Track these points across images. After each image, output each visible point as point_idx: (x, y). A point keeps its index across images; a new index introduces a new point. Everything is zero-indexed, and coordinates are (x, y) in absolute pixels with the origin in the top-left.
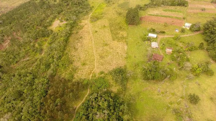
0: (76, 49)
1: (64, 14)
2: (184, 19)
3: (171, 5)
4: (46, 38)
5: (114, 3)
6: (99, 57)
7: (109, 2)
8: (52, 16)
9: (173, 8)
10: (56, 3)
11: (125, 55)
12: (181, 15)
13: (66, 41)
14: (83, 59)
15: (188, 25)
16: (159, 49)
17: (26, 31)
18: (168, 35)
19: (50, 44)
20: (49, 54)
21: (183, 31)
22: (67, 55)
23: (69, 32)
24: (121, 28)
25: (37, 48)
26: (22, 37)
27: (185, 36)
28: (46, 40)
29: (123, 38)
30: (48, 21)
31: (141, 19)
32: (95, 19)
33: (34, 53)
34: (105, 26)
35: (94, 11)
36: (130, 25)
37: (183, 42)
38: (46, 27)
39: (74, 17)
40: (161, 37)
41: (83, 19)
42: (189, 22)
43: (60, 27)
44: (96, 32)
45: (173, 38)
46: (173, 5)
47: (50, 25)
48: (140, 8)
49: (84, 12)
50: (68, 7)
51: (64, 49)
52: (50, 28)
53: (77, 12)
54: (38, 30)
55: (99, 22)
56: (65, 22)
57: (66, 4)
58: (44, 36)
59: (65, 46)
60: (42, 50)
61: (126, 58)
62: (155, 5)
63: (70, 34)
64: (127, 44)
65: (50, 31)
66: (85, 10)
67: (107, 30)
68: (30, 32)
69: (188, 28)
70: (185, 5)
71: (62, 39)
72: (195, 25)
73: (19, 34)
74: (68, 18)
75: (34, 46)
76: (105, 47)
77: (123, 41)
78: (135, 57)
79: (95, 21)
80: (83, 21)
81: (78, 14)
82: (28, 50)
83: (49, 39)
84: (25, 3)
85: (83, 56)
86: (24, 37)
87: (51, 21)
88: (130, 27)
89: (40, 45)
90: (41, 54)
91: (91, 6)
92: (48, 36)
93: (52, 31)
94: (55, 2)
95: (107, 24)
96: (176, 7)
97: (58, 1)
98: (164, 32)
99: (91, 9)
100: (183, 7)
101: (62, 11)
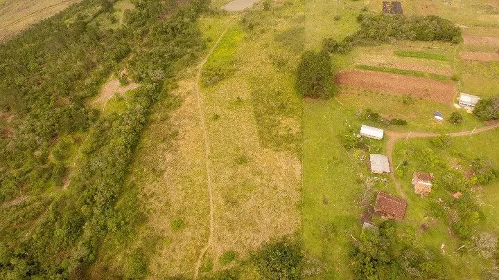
0: (159, 173)
1: (132, 64)
2: (454, 79)
3: (417, 39)
4: (78, 135)
5: (263, 32)
6: (221, 201)
7: (251, 27)
8: (101, 68)
9: (421, 46)
10: (115, 27)
11: (296, 197)
12: (444, 69)
13: (133, 146)
14: (176, 206)
15: (467, 101)
16: (392, 176)
17: (29, 110)
18: (414, 129)
19: (89, 153)
20: (84, 187)
21: (456, 119)
22: (134, 190)
23: (143, 120)
24: (282, 107)
25: (52, 166)
26: (17, 127)
27: (462, 134)
28: (78, 141)
29: (289, 138)
30: (88, 81)
31: (337, 79)
32: (214, 77)
33: (41, 182)
34: (239, 100)
35: (211, 51)
36: (308, 99)
37: (460, 155)
38: (81, 101)
39: (158, 74)
40: (395, 135)
41: (183, 78)
42: (471, 92)
43: (121, 99)
44: (217, 117)
45: (431, 142)
46: (420, 37)
47: (95, 94)
48: (333, 47)
49: (186, 57)
50: (145, 40)
51: (127, 173)
52: (94, 103)
53: (166, 56)
54: (58, 110)
55: (223, 88)
56: (134, 86)
57: (139, 31)
58: (73, 130)
59: (130, 162)
60: (64, 171)
61: (299, 206)
62: (374, 38)
63: (145, 125)
64: (301, 158)
65: (90, 115)
66: (189, 50)
67: (247, 113)
68: (36, 116)
69: (470, 110)
70: (455, 38)
71: (121, 140)
72: (489, 103)
73: (9, 120)
74: (143, 76)
75: (43, 160)
76: (240, 168)
77: (289, 149)
78: (325, 202)
79: (215, 83)
80: (181, 83)
81: (167, 62)
82: (28, 172)
83: (87, 139)
84: (42, 23)
85: (176, 196)
86: (22, 128)
87: (98, 83)
88: (309, 105)
89: (61, 157)
90: (62, 185)
91: (204, 38)
92: (85, 129)
93: (97, 113)
94: (113, 23)
95: (246, 95)
96: (429, 44)
97: (121, 22)
98: (402, 123)
99: (204, 48)
100: (448, 44)
101: (128, 52)
